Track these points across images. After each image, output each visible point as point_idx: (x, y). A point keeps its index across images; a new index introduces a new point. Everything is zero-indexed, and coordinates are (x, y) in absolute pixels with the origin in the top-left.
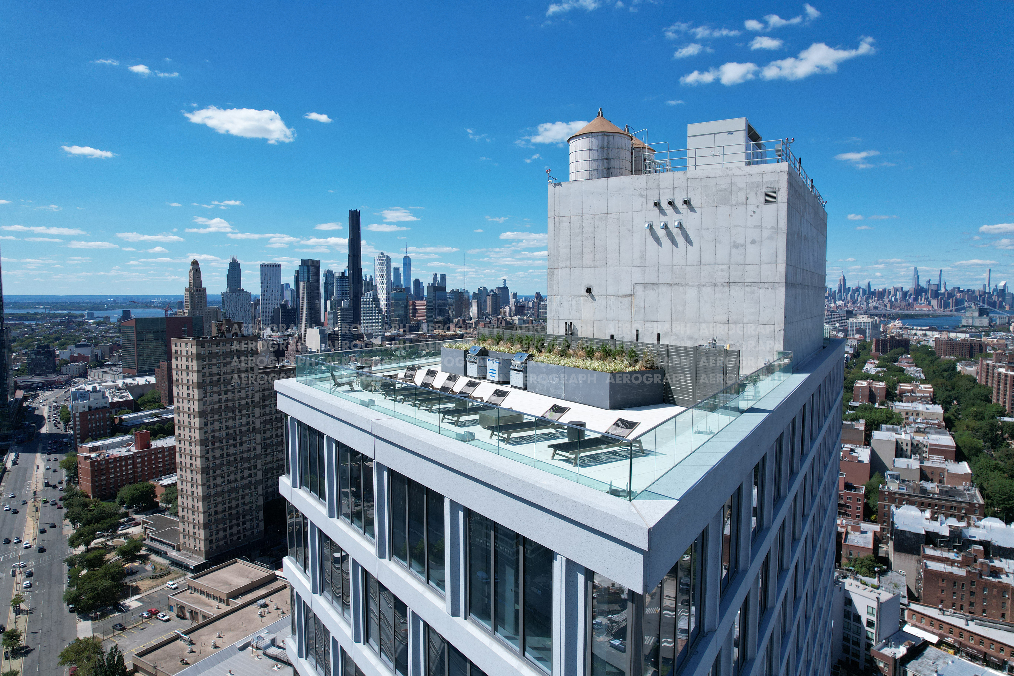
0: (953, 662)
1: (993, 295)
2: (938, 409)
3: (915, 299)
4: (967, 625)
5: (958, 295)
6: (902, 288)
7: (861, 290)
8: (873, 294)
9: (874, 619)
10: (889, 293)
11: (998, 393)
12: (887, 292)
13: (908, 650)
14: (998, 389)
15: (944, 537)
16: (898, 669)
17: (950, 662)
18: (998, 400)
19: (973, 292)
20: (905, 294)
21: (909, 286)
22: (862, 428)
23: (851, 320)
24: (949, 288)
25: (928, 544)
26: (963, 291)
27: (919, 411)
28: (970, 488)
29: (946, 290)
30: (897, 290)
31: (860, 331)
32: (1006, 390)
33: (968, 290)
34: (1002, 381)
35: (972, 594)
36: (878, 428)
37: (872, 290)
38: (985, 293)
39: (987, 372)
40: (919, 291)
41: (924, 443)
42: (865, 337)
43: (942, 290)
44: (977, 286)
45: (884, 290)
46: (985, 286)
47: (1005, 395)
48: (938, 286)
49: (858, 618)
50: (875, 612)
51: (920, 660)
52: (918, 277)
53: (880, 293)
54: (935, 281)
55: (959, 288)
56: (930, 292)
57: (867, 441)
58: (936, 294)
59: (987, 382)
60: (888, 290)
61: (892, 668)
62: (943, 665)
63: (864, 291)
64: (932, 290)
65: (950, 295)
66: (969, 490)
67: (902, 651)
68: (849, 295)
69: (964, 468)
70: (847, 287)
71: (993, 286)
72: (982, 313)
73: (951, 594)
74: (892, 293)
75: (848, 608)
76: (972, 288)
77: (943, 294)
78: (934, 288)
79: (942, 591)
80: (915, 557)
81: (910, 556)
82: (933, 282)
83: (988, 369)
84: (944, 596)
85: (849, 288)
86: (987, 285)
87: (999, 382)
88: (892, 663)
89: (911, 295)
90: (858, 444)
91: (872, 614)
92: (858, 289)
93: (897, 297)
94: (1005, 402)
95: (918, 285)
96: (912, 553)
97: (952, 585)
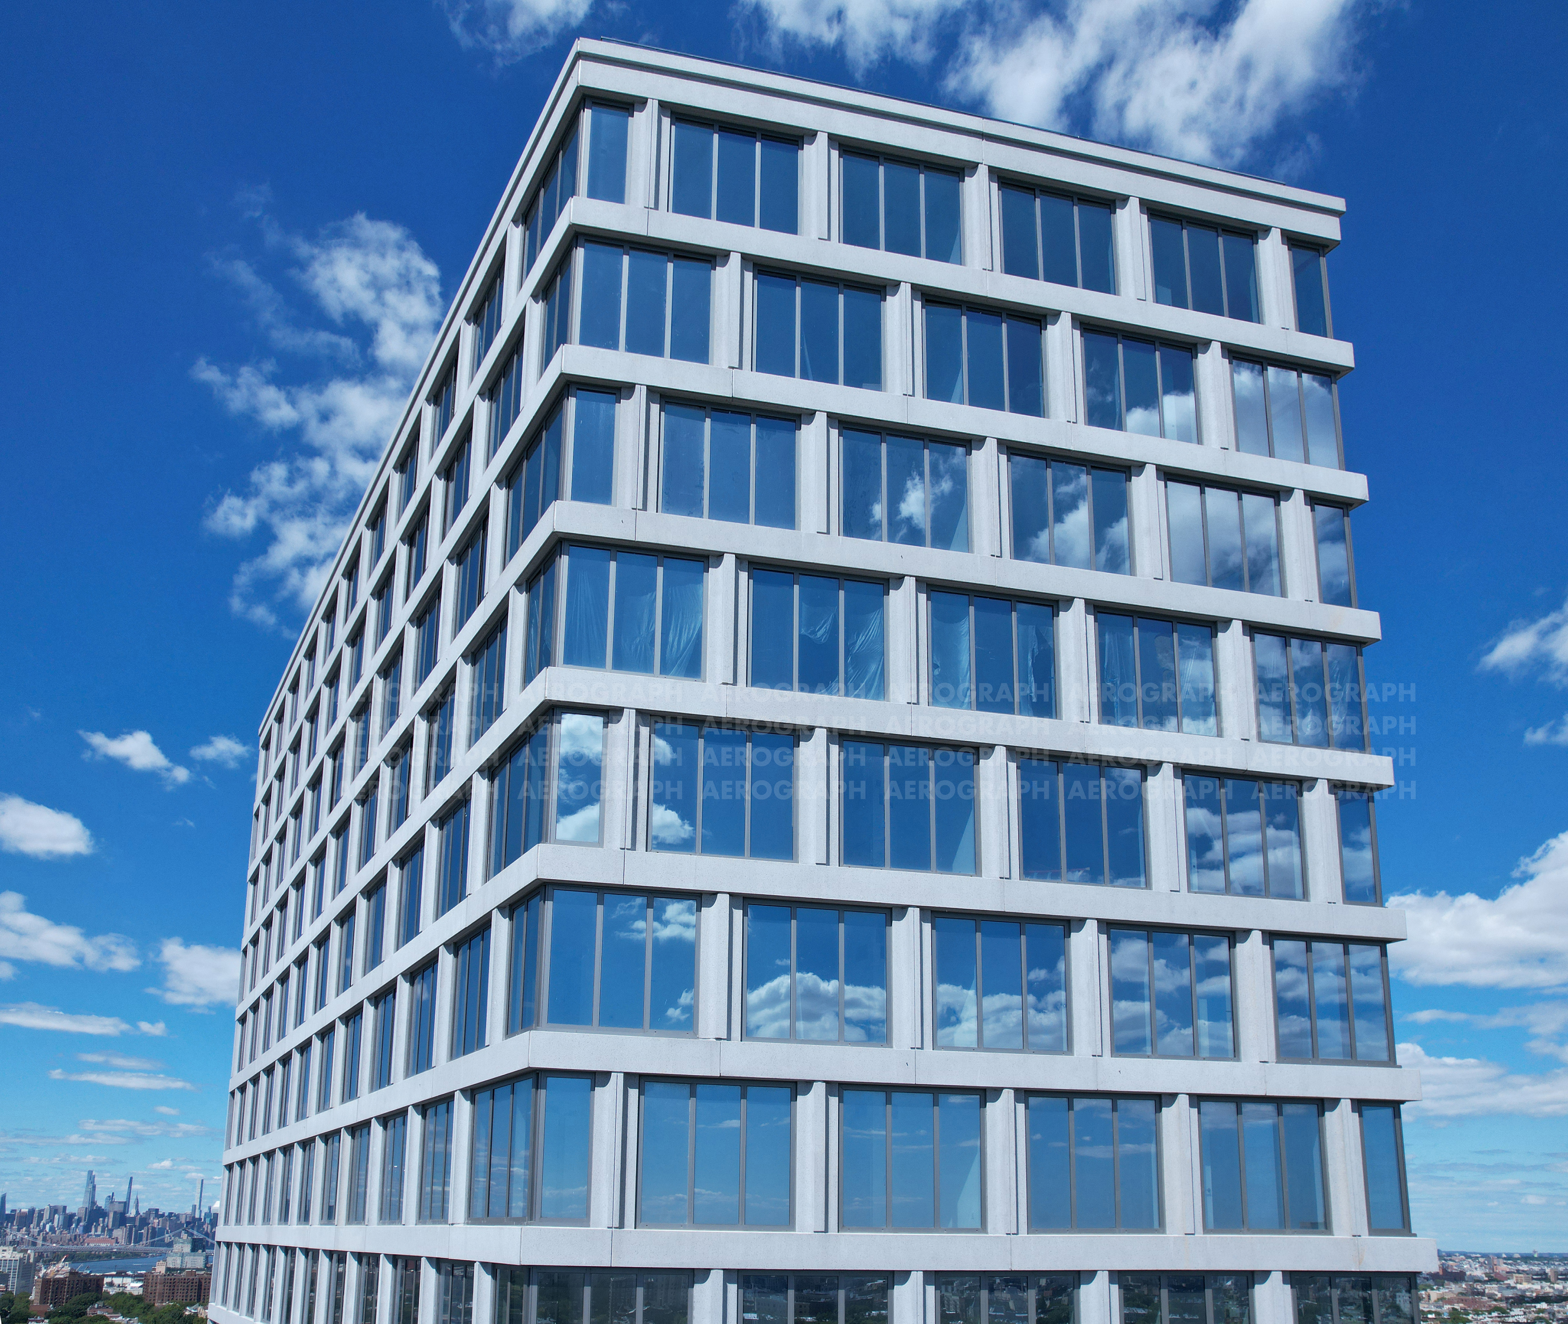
3: (87, 1229)
5: (156, 1221)
6: (65, 1208)
8: (11, 1218)
10: (41, 1216)
12: (36, 1215)
19: (178, 1216)
20: (69, 1220)
21: (76, 1205)
24: (143, 1211)
26: (163, 1215)
29: (138, 1213)
30: (56, 1211)
33: (171, 1214)
37: (8, 1210)
38: (195, 1218)
40: (95, 1214)
43: (132, 1213)
44: (181, 1208)
45: (33, 1212)
46: (193, 1207)
48: (126, 1205)
52: (93, 1188)
53: (22, 1217)
54: (121, 1198)
55: (157, 1210)
56: (111, 1215)
58: (122, 1219)
60: (40, 1211)
64: (115, 1213)
65: (144, 1221)
71: (205, 1210)
72: (196, 1246)
74: (46, 1216)
76: (177, 1211)
77: (134, 1219)
78: (119, 1208)
82: (117, 1199)
86: (197, 1207)
89: (79, 1220)
93: (56, 1224)
95: (93, 1203)
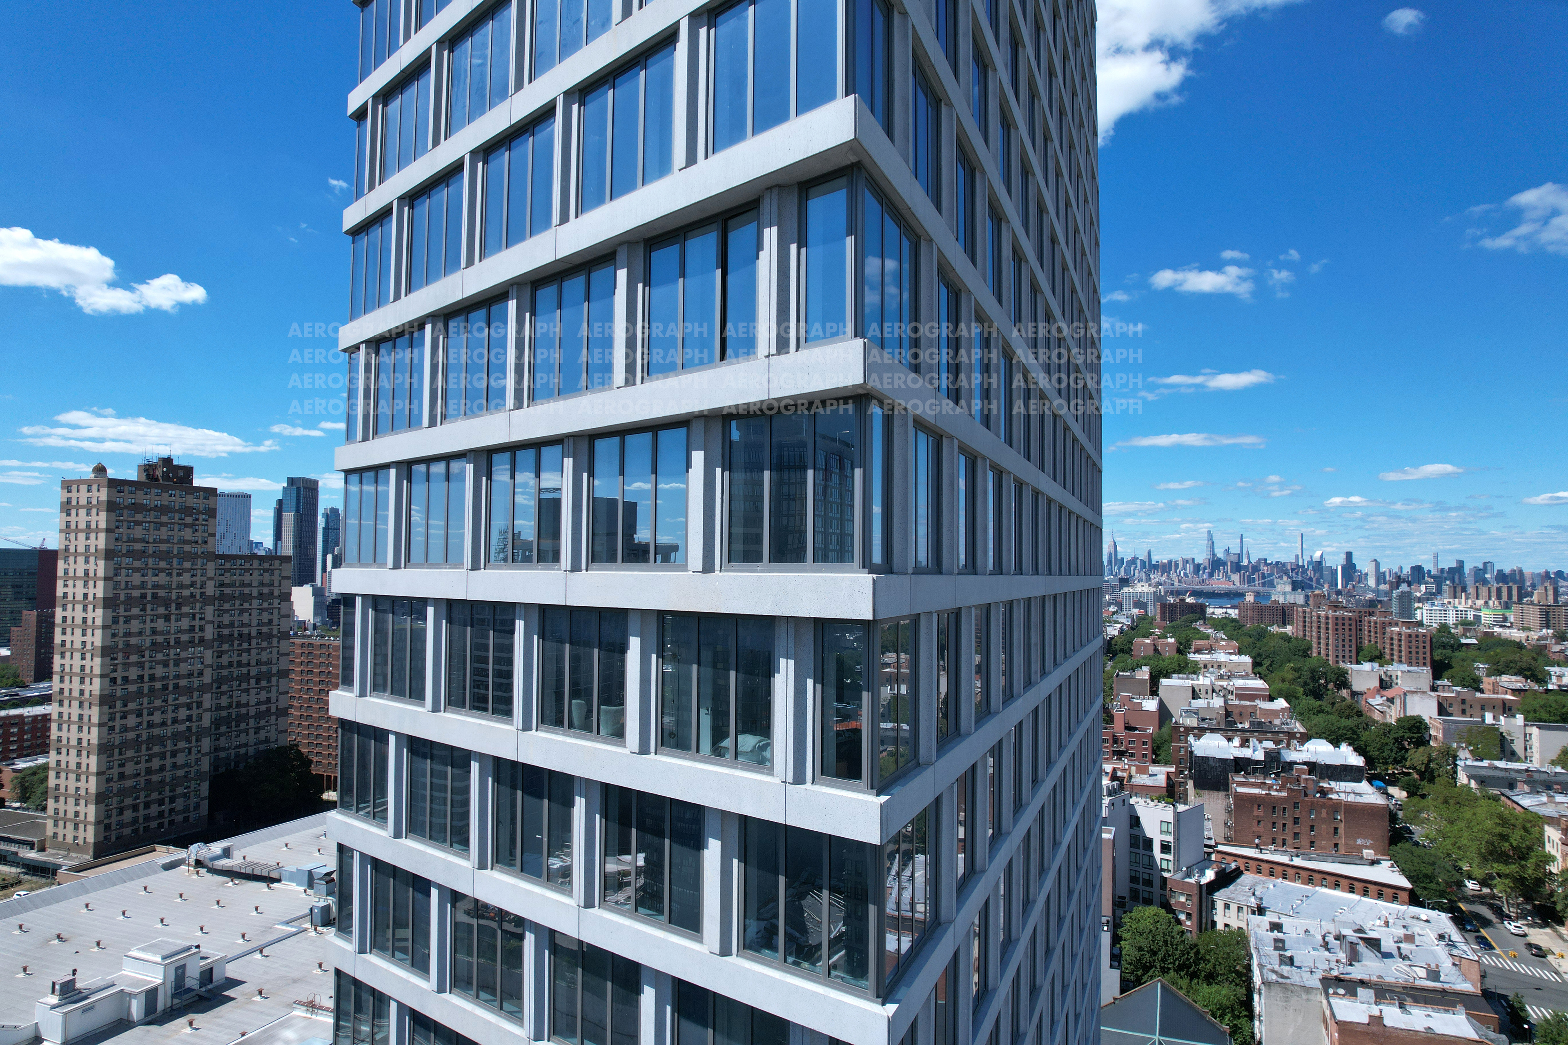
0: (1274, 886)
1: (1308, 569)
2: (1247, 659)
3: (1211, 575)
4: (1292, 860)
5: (1265, 568)
6: (1193, 559)
7: (1138, 562)
8: (1155, 567)
9: (1170, 838)
10: (1177, 566)
11: (1319, 643)
12: (1173, 564)
13: (1217, 873)
14: (1319, 638)
15: (1258, 762)
16: (1204, 900)
17: (1271, 886)
18: (1319, 653)
19: (1284, 565)
20: (1197, 568)
21: (1202, 558)
22: (1147, 677)
23: (1126, 590)
24: (1254, 560)
25: (1237, 771)
26: (1270, 564)
27: (1221, 662)
28: (1289, 720)
29: (1250, 562)
30: (1187, 562)
31: (1138, 604)
32: (1328, 638)
33: (1277, 563)
34: (1323, 626)
35: (1296, 821)
36: (1167, 676)
37: (1154, 563)
38: (1298, 565)
39: (1305, 622)
40: (1216, 564)
41: (1229, 688)
42: (1146, 612)
43: (1245, 562)
44: (1286, 557)
45: (1170, 562)
46: (1297, 556)
47: (1327, 645)
48: (1240, 556)
49: (1149, 843)
50: (1171, 828)
51: (1231, 887)
52: (1213, 543)
53: (1164, 565)
54: (1235, 550)
55: (1266, 560)
56: (1229, 564)
57: (1154, 693)
58: (1237, 567)
59: (1305, 635)
60: (1176, 562)
61: (1196, 899)
62: (1261, 890)
63: (1143, 563)
64: (1231, 562)
65: (1256, 568)
66: (1287, 724)
67: (1210, 875)
68: (1122, 569)
69: (1281, 703)
70: (1119, 557)
71: (1307, 559)
72: (1295, 586)
73: (1270, 825)
74: (1181, 566)
75: (1135, 831)
76: (1282, 560)
77: (1247, 567)
78: (1234, 559)
79: (1259, 822)
80: (1222, 794)
81: (1216, 793)
82: (1232, 551)
83: (1305, 617)
84: (1260, 829)
85: (1123, 559)
86: (1300, 556)
87: (1319, 627)
88: (1196, 891)
89: (1205, 568)
90: (1141, 694)
91: (1168, 832)
92: (1134, 560)
93: (1188, 571)
94: (1327, 655)
95: (1214, 555)
96: (1218, 790)
97: (1271, 810)
